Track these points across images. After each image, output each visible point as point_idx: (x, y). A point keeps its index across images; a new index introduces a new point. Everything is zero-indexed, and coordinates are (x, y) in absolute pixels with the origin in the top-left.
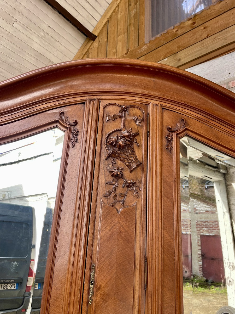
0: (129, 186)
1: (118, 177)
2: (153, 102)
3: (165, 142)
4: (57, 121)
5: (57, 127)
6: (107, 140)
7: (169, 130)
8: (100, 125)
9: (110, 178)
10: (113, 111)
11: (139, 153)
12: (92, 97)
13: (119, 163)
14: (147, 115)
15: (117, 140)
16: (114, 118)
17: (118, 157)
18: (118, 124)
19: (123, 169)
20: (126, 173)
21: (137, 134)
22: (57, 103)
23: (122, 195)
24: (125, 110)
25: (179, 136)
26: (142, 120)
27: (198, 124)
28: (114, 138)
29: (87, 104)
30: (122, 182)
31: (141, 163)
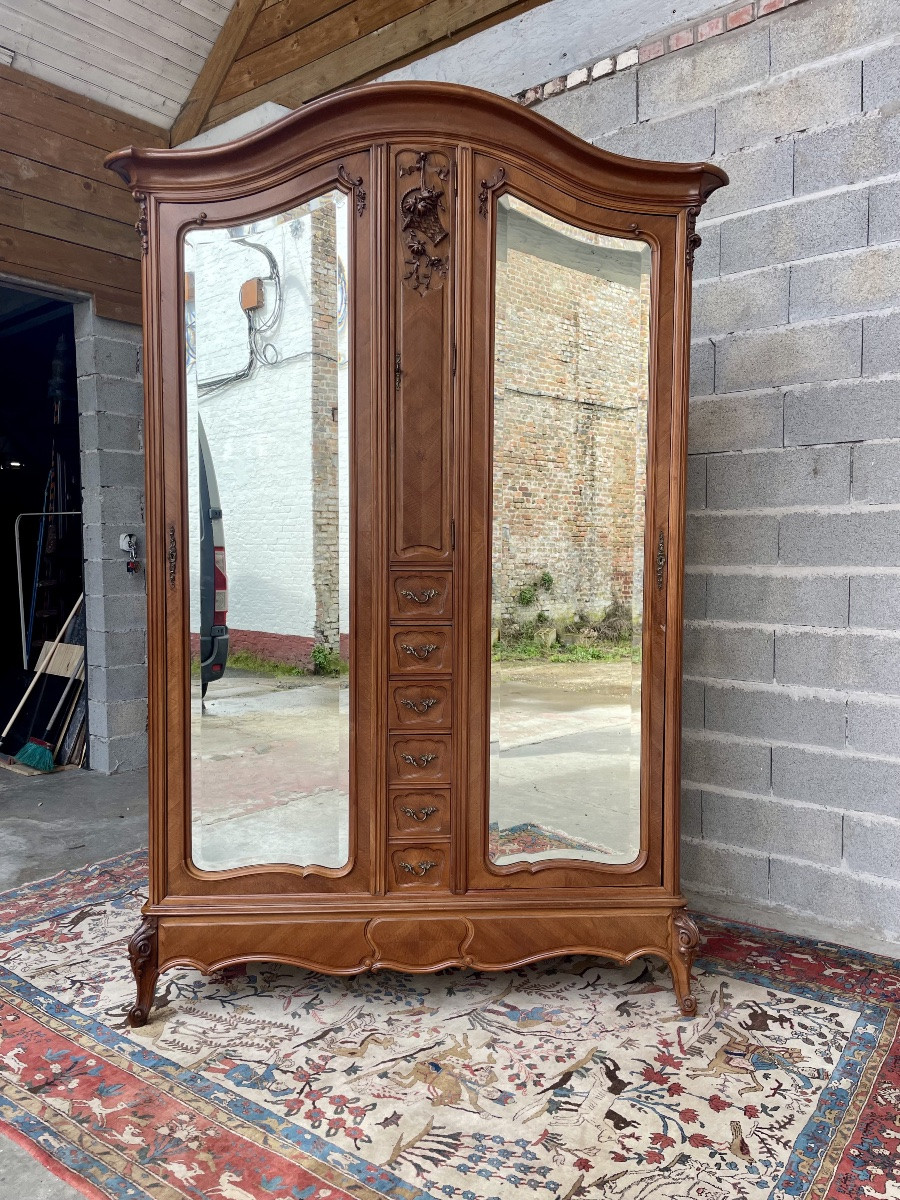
0: (433, 265)
1: (419, 253)
2: (462, 144)
3: (478, 204)
4: (336, 180)
5: (336, 188)
6: (402, 203)
7: (484, 185)
8: (392, 183)
9: (409, 255)
10: (408, 159)
11: (445, 221)
12: (380, 141)
13: (421, 236)
14: (455, 164)
15: (415, 204)
16: (410, 171)
17: (419, 228)
18: (416, 180)
19: (425, 243)
20: (430, 248)
21: (441, 194)
22: (333, 153)
23: (426, 277)
24: (424, 158)
25: (496, 194)
26: (448, 172)
27: (522, 175)
28: (411, 201)
29: (372, 152)
30: (425, 260)
31: (447, 235)
